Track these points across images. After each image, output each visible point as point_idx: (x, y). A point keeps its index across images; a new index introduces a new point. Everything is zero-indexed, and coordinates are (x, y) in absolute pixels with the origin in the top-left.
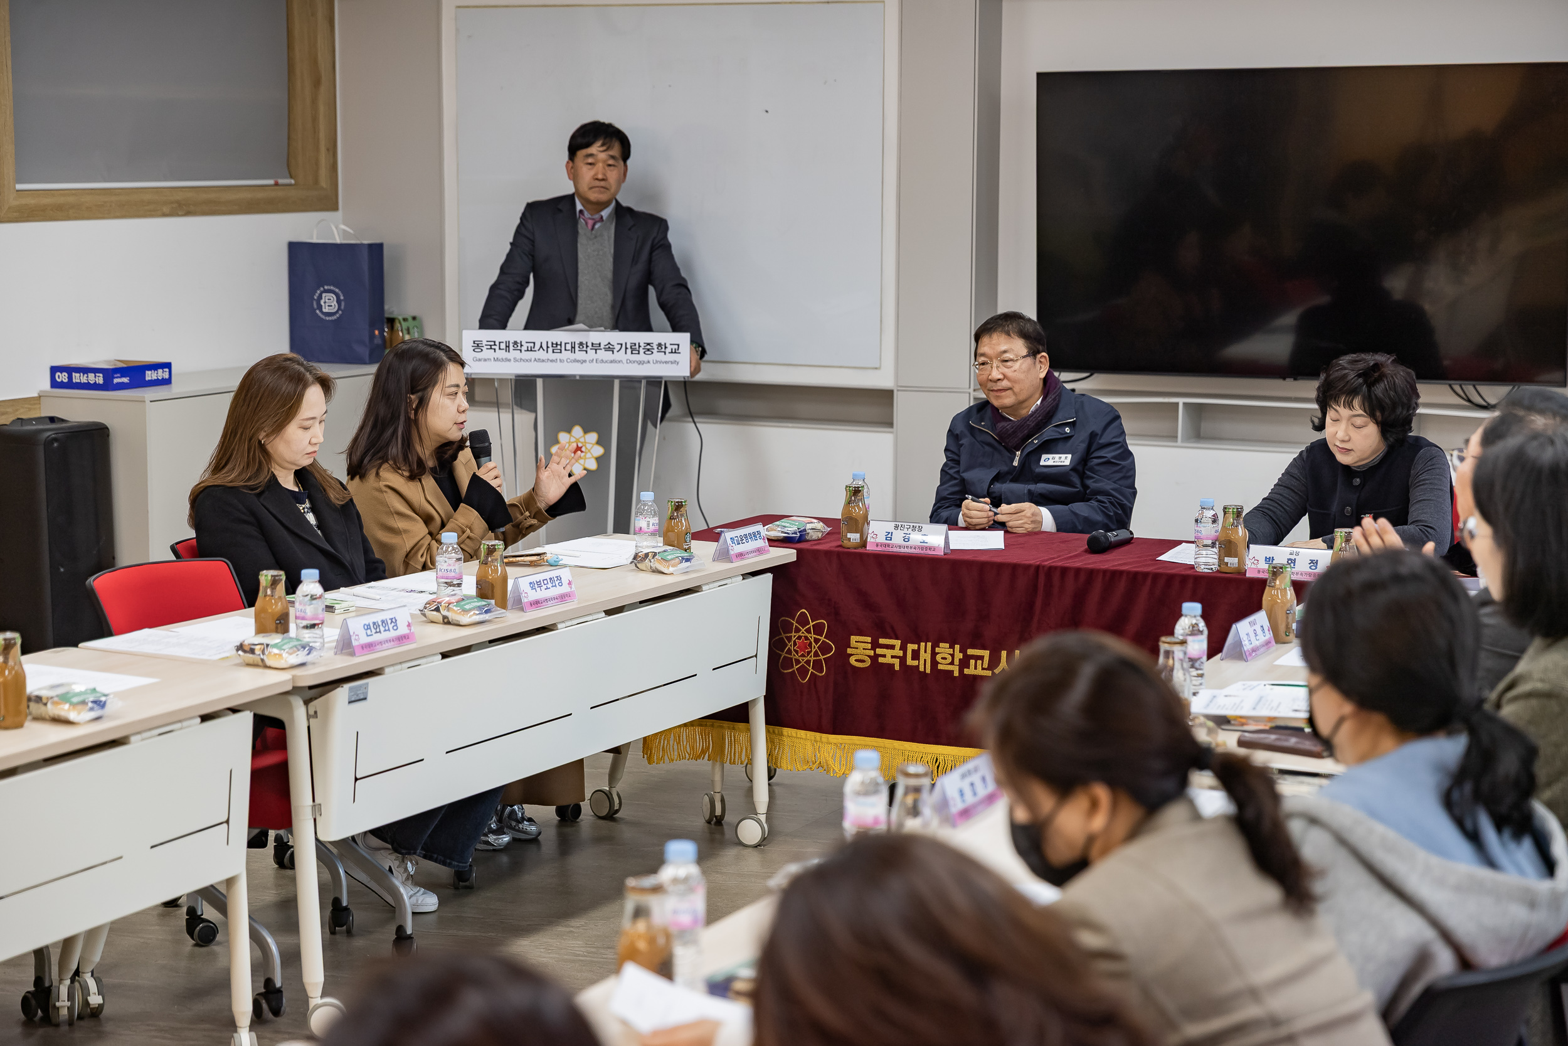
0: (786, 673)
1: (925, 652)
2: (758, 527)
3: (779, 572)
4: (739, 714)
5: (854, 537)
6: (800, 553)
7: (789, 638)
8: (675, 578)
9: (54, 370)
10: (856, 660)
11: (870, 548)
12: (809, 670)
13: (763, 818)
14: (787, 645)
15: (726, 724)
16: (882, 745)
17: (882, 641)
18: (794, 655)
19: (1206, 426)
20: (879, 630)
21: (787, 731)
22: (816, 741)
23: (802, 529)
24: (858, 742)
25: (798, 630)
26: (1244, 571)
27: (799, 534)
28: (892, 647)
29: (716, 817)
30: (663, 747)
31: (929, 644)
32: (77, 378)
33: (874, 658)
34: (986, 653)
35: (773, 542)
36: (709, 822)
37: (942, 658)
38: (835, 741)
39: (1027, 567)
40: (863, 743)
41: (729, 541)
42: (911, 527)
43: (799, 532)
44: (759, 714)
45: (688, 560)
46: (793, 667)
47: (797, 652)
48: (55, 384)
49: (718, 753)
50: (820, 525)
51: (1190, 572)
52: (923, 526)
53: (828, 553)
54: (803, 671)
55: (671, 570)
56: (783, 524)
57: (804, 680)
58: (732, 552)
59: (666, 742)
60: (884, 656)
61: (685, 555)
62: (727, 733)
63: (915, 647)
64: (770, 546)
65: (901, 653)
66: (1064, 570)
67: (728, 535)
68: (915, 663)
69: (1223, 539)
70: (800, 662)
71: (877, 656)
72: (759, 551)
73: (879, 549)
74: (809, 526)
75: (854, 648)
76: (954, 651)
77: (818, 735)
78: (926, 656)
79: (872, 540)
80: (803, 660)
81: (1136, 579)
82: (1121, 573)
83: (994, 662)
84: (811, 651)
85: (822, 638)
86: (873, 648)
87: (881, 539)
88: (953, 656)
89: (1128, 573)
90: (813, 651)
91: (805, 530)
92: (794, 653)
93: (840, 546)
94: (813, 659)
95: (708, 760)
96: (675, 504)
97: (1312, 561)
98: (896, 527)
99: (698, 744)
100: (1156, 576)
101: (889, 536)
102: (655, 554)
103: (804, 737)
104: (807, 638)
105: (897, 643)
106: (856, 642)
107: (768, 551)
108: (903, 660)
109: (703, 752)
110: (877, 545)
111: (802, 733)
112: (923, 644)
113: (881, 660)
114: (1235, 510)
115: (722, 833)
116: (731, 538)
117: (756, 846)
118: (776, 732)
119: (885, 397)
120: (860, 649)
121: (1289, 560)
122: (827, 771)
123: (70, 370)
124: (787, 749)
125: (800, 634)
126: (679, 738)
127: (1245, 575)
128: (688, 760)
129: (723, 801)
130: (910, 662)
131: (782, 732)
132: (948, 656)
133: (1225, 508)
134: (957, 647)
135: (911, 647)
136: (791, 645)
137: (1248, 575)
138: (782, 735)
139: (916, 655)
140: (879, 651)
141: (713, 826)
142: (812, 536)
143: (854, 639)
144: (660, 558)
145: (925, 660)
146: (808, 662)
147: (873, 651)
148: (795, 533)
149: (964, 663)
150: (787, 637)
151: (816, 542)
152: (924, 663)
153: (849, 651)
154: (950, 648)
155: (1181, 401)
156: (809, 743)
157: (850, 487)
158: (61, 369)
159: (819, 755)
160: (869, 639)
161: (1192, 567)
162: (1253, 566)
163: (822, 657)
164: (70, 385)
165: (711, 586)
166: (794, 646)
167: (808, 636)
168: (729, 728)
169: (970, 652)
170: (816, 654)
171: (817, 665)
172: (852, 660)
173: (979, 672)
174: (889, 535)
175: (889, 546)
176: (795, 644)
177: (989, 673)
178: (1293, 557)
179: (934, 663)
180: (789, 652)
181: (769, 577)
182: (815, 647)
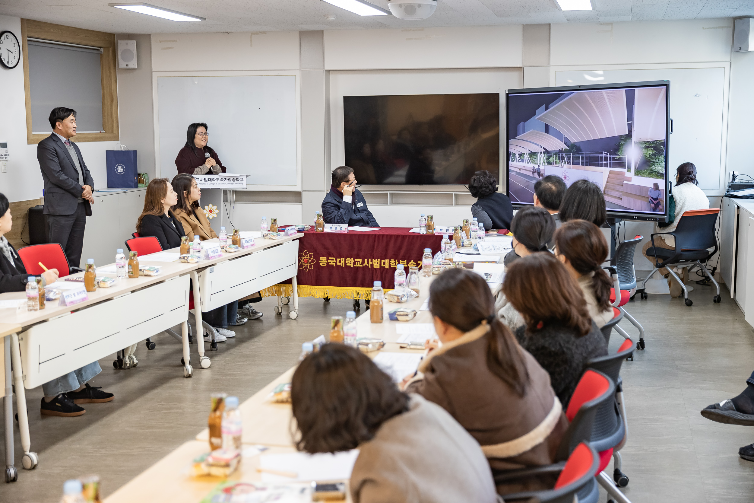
0: (301, 269)
5: (320, 229)
6: (305, 234)
12: (308, 268)
13: (297, 311)
16: (331, 288)
17: (330, 258)
18: (303, 264)
20: (329, 255)
25: (305, 257)
28: (333, 260)
29: (279, 312)
31: (344, 258)
33: (327, 263)
34: (361, 260)
36: (277, 314)
43: (303, 228)
44: (295, 281)
46: (303, 267)
49: (280, 294)
50: (308, 226)
51: (419, 234)
53: (313, 234)
54: (306, 268)
56: (298, 226)
57: (307, 271)
60: (330, 263)
62: (283, 288)
63: (340, 260)
65: (335, 261)
68: (340, 264)
69: (428, 225)
71: (328, 263)
72: (295, 233)
74: (305, 227)
75: (321, 261)
78: (343, 262)
80: (306, 266)
81: (404, 237)
82: (400, 235)
83: (363, 262)
84: (308, 262)
85: (312, 259)
88: (351, 261)
89: (402, 235)
93: (316, 232)
95: (277, 296)
99: (274, 291)
100: (410, 236)
103: (307, 287)
104: (307, 259)
105: (334, 259)
107: (297, 233)
108: (336, 263)
112: (342, 258)
114: (431, 216)
117: (295, 319)
120: (323, 261)
124: (301, 291)
126: (269, 290)
127: (435, 234)
128: (271, 296)
129: (281, 308)
130: (338, 264)
132: (349, 262)
134: (352, 259)
135: (338, 259)
139: (340, 262)
140: (329, 261)
142: (306, 229)
143: (321, 258)
147: (327, 261)
149: (354, 263)
150: (302, 259)
151: (308, 231)
152: (342, 264)
154: (350, 259)
159: (312, 292)
160: (326, 258)
162: (437, 232)
163: (312, 264)
168: (283, 286)
169: (356, 260)
170: (310, 263)
171: (310, 266)
172: (321, 264)
173: (359, 266)
176: (303, 261)
177: (362, 266)
178: (448, 229)
179: (345, 264)
181: (298, 241)
182: (310, 261)
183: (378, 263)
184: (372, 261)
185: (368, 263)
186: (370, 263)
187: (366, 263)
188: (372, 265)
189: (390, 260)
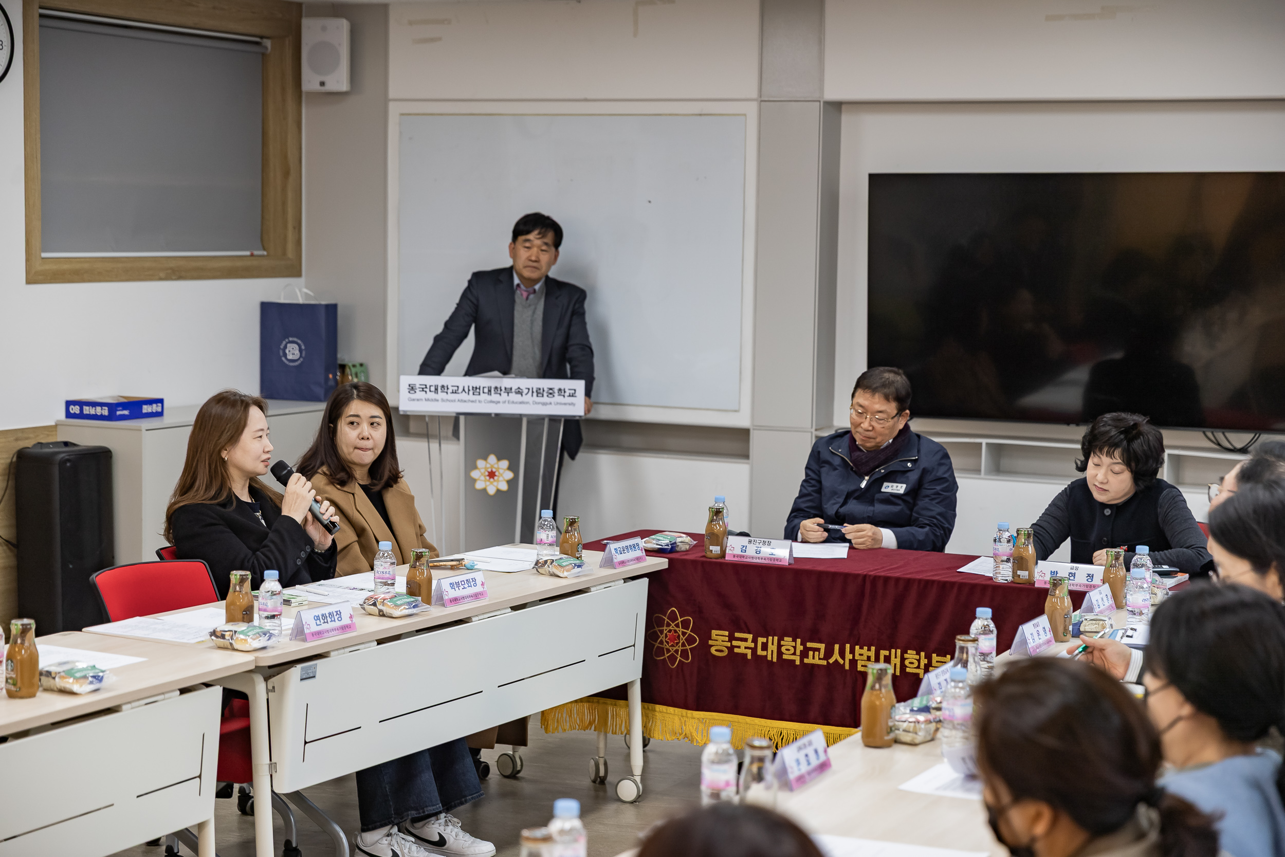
0: (659, 660)
1: (773, 644)
2: (637, 540)
3: (653, 577)
4: (620, 693)
5: (715, 549)
6: (671, 562)
7: (662, 632)
8: (569, 580)
9: (69, 404)
10: (716, 650)
11: (728, 558)
12: (677, 658)
13: (638, 779)
14: (659, 637)
15: (609, 701)
16: (736, 720)
17: (737, 635)
18: (666, 645)
19: (1005, 462)
20: (735, 626)
21: (659, 708)
22: (682, 716)
23: (673, 542)
24: (717, 718)
25: (668, 625)
26: (1033, 582)
27: (670, 546)
28: (745, 640)
29: (600, 777)
30: (558, 719)
31: (776, 638)
32: (87, 410)
33: (731, 648)
34: (822, 646)
35: (650, 552)
36: (594, 782)
37: (787, 650)
38: (698, 716)
39: (856, 576)
40: (721, 718)
41: (613, 551)
42: (762, 542)
43: (671, 544)
44: (636, 693)
45: (579, 566)
46: (664, 655)
47: (667, 643)
48: (69, 415)
49: (602, 725)
50: (688, 539)
51: (989, 582)
52: (772, 541)
53: (694, 562)
54: (673, 658)
55: (566, 574)
56: (658, 538)
57: (673, 665)
58: (615, 561)
59: (560, 715)
60: (739, 647)
61: (577, 562)
62: (610, 709)
63: (764, 640)
64: (647, 556)
65: (752, 645)
66: (887, 579)
67: (613, 546)
68: (764, 653)
69: (1016, 556)
70: (670, 651)
71: (733, 647)
72: (638, 559)
73: (736, 559)
74: (679, 540)
75: (714, 640)
76: (796, 644)
77: (684, 711)
78: (772, 648)
79: (730, 552)
80: (672, 649)
81: (944, 587)
82: (933, 582)
83: (829, 654)
84: (679, 642)
85: (689, 632)
86: (730, 641)
87: (738, 551)
88: (795, 648)
89: (939, 582)
90: (681, 642)
91: (675, 543)
92: (665, 643)
93: (704, 556)
94: (680, 649)
95: (594, 730)
96: (569, 520)
97: (1089, 575)
98: (750, 542)
99: (586, 717)
100: (961, 585)
101: (744, 548)
102: (553, 561)
103: (673, 712)
104: (675, 631)
105: (750, 637)
106: (716, 635)
107: (645, 560)
108: (754, 650)
109: (590, 724)
110: (734, 556)
111: (671, 710)
112: (770, 638)
113: (736, 650)
114: (1026, 532)
115: (605, 791)
116: (615, 549)
117: (632, 802)
118: (650, 708)
119: (742, 435)
120: (719, 640)
121: (1070, 573)
122: (692, 741)
123: (81, 404)
124: (658, 723)
125: (671, 628)
126: (571, 712)
127: (1034, 585)
128: (578, 730)
129: (606, 764)
130: (760, 652)
131: (655, 708)
132: (791, 648)
133: (1018, 530)
134: (799, 641)
135: (761, 640)
136: (663, 637)
137: (1036, 585)
138: (655, 711)
139: (765, 647)
140: (735, 643)
141: (598, 785)
142: (681, 548)
143: (714, 632)
144: (557, 565)
145: (772, 651)
146: (677, 651)
147: (730, 643)
148: (668, 545)
149: (804, 654)
150: (660, 631)
151: (685, 553)
152: (771, 653)
153: (710, 642)
154: (793, 641)
155: (984, 441)
156: (676, 718)
157: (712, 508)
158: (74, 403)
159: (684, 727)
160: (727, 633)
161: (991, 578)
162: (1041, 578)
163: (688, 647)
164: (81, 416)
165: (598, 587)
166: (666, 638)
167: (677, 629)
168: (611, 704)
169: (809, 645)
170: (683, 645)
171: (684, 654)
172: (713, 650)
173: (817, 661)
174: (744, 550)
175: (743, 557)
176: (666, 636)
177: (824, 663)
178: (1073, 571)
179: (780, 653)
180: (661, 642)
181: (646, 580)
182: (683, 639)
183: (869, 659)
184: (852, 651)
185: (842, 654)
186: (849, 656)
187: (836, 656)
188: (853, 662)
189: (904, 652)
